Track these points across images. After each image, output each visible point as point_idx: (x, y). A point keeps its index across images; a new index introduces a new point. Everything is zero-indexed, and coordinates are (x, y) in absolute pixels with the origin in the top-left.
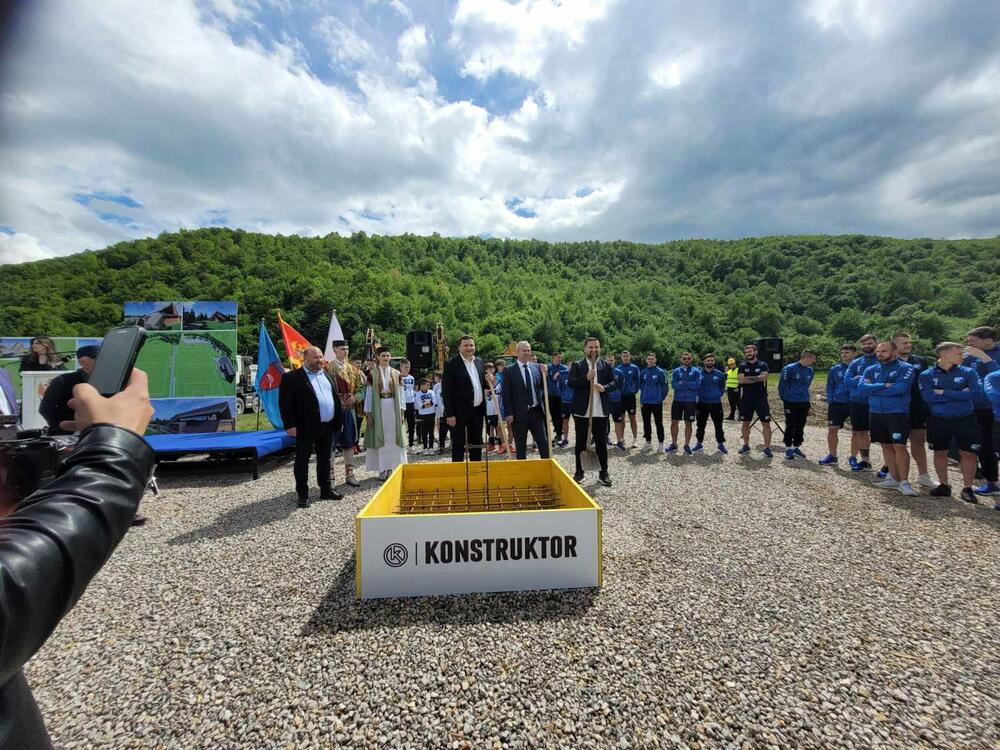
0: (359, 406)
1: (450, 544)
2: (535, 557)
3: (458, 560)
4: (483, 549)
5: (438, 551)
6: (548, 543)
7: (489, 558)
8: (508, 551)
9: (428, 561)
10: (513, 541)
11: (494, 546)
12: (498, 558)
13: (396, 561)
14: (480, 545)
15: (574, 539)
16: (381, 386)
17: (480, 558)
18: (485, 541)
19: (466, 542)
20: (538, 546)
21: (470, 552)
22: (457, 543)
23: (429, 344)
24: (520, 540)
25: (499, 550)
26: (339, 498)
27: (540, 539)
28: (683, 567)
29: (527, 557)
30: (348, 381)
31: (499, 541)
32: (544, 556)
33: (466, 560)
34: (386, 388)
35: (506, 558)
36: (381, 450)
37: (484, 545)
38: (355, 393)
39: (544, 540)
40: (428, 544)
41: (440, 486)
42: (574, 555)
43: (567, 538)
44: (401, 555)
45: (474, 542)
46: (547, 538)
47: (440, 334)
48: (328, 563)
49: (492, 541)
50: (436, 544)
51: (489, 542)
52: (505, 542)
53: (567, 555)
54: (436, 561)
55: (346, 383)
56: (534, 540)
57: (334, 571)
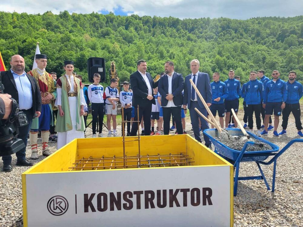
0: (53, 101)
1: (105, 195)
2: (178, 205)
3: (112, 209)
4: (134, 199)
5: (94, 202)
6: (189, 194)
7: (139, 207)
8: (155, 201)
9: (86, 210)
10: (159, 192)
11: (143, 197)
12: (147, 207)
13: (58, 211)
14: (131, 196)
15: (210, 190)
16: (68, 88)
17: (131, 207)
18: (135, 193)
19: (119, 194)
20: (180, 197)
21: (123, 202)
22: (112, 194)
23: (103, 66)
24: (165, 191)
25: (147, 200)
26: (31, 165)
27: (182, 190)
28: (294, 212)
29: (171, 206)
30: (46, 83)
31: (147, 192)
32: (185, 204)
33: (119, 209)
34: (72, 90)
35: (153, 206)
36: (69, 132)
37: (135, 196)
38: (51, 92)
39: (185, 191)
40: (86, 196)
41: (106, 155)
42: (210, 203)
43: (205, 190)
44: (63, 205)
45: (125, 194)
46: (188, 190)
47: (113, 68)
48: (10, 212)
49: (142, 192)
50: (93, 195)
51: (138, 193)
52: (152, 193)
53: (204, 204)
54: (93, 210)
55: (45, 85)
56: (177, 191)
57: (13, 219)
